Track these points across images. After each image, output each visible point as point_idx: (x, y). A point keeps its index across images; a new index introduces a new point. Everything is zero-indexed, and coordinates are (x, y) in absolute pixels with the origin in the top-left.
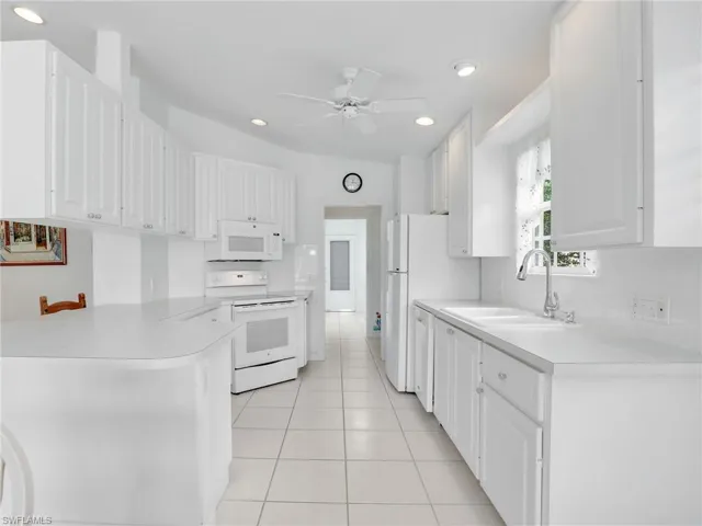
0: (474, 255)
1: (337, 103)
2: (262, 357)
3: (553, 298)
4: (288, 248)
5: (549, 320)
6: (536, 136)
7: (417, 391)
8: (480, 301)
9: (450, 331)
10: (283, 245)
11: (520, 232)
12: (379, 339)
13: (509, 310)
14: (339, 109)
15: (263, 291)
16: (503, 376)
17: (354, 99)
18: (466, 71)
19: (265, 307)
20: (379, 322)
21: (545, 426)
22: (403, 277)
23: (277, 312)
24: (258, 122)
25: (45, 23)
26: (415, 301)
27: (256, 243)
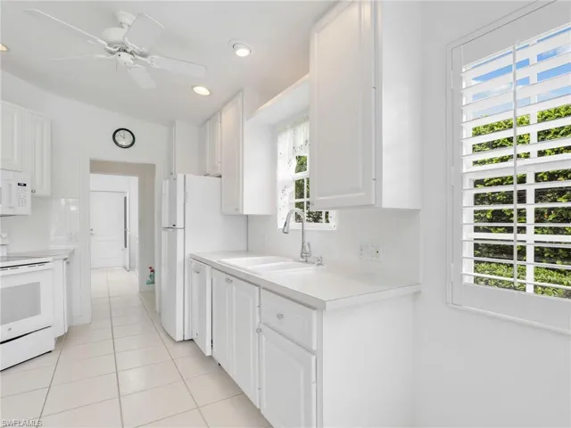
0: (245, 213)
1: (109, 45)
3: (307, 247)
4: (39, 201)
5: (305, 264)
6: (293, 121)
7: (194, 337)
8: (248, 251)
9: (228, 280)
10: (33, 197)
11: (280, 194)
12: (153, 292)
13: (273, 257)
14: (112, 53)
15: (2, 253)
16: (280, 316)
17: (131, 46)
18: (242, 52)
20: (152, 277)
21: (318, 354)
22: (180, 233)
26: (191, 254)
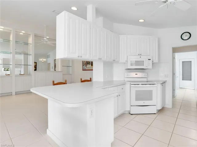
2: (141, 103)
4: (154, 64)
10: (152, 63)
15: (145, 80)
19: (142, 86)
23: (147, 88)
24: (141, 21)
25: (78, 9)
27: (141, 63)
